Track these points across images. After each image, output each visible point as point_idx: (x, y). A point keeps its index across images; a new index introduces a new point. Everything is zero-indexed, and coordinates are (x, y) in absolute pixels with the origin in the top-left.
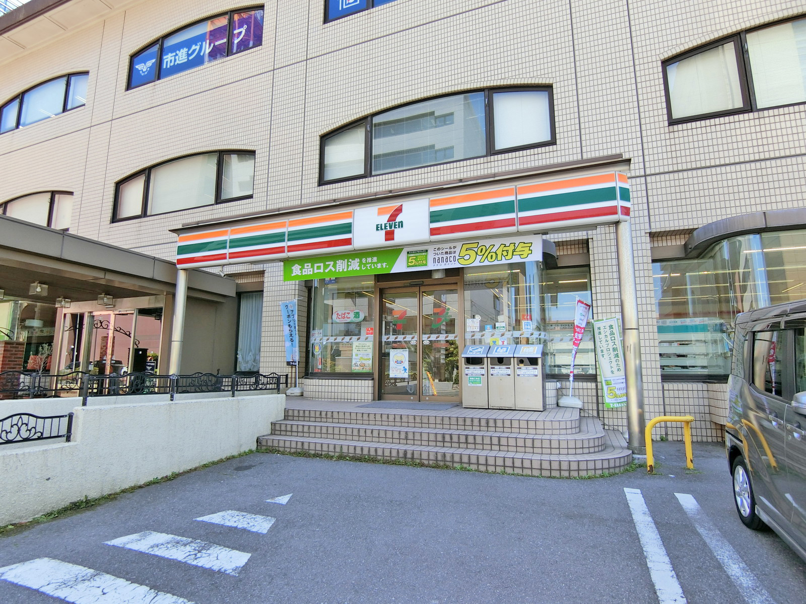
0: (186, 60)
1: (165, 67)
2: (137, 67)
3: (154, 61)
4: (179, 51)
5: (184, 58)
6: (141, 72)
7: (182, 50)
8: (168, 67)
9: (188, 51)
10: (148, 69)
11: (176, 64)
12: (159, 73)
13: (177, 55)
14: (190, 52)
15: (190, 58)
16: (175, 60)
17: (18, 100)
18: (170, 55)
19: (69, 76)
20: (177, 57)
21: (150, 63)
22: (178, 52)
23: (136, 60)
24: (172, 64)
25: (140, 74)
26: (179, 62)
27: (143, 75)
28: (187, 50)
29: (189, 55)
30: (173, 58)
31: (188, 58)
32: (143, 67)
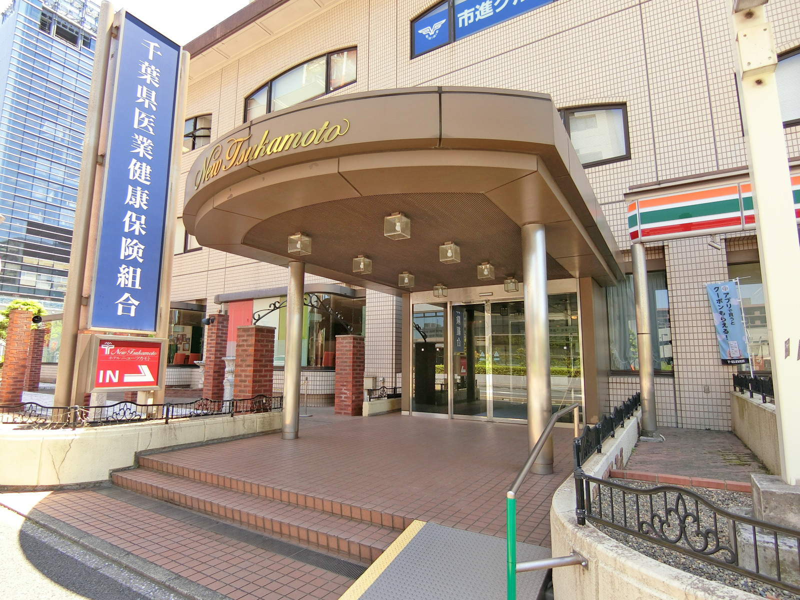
0: (492, 14)
1: (460, 25)
2: (420, 32)
3: (444, 21)
4: (480, 5)
5: (488, 11)
6: (427, 36)
7: (483, 4)
8: (466, 24)
9: (493, 4)
10: (437, 32)
11: (477, 20)
12: (452, 33)
13: (477, 10)
14: (496, 4)
15: (497, 11)
16: (475, 16)
17: (266, 89)
18: (466, 11)
19: (329, 55)
20: (478, 13)
21: (438, 25)
22: (477, 7)
23: (416, 24)
24: (471, 21)
25: (427, 39)
26: (482, 18)
27: (430, 39)
28: (491, 2)
29: (494, 8)
30: (472, 15)
31: (494, 11)
32: (428, 31)
